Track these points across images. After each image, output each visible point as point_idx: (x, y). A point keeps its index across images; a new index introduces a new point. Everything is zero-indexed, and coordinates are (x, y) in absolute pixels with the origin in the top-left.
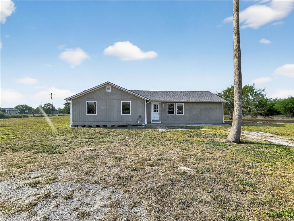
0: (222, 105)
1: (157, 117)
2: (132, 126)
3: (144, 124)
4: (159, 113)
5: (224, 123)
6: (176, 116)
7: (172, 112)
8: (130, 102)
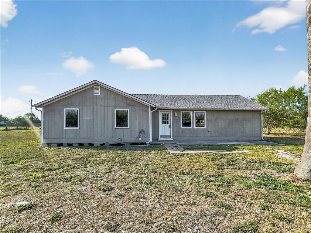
0: (261, 114)
1: (168, 131)
2: (130, 145)
3: (148, 142)
4: (170, 126)
5: (264, 139)
6: (194, 130)
7: (189, 124)
8: (128, 109)
